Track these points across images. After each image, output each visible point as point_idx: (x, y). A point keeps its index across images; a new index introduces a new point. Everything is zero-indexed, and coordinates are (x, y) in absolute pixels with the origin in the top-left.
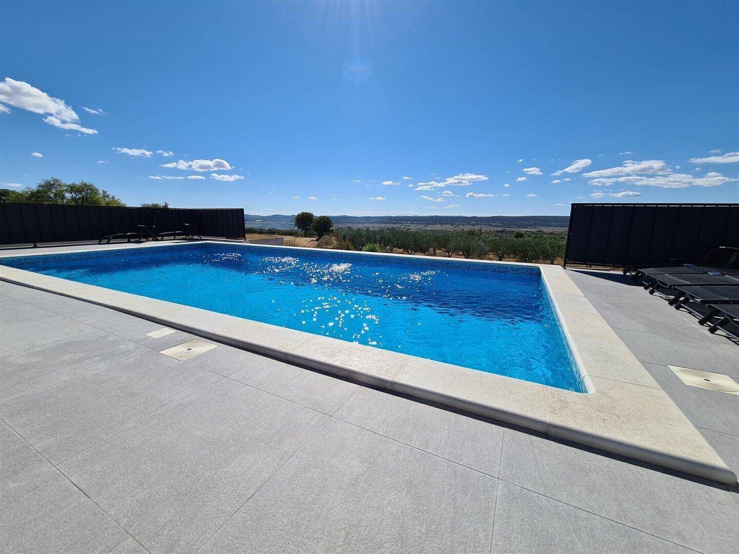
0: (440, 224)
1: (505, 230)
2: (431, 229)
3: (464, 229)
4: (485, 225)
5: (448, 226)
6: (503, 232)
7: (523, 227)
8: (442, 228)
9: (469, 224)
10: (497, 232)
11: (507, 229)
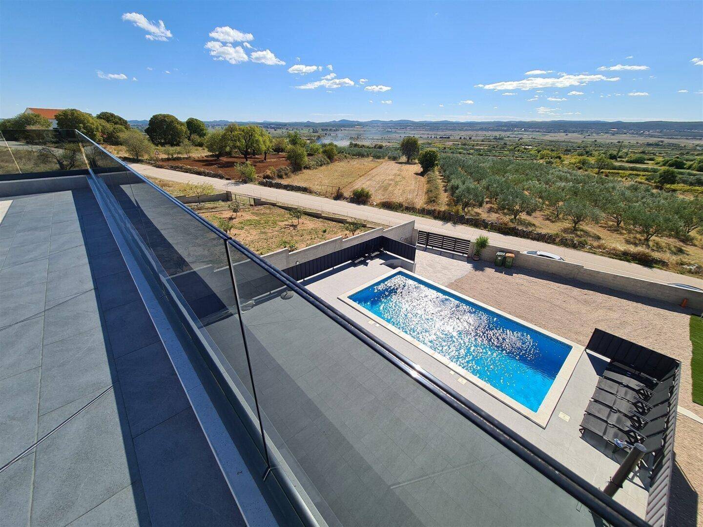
0: (564, 132)
1: (662, 142)
2: (551, 139)
3: (597, 140)
4: (633, 134)
5: (575, 135)
6: (657, 145)
7: (694, 138)
8: (566, 137)
9: (607, 133)
10: (649, 145)
11: (666, 141)
